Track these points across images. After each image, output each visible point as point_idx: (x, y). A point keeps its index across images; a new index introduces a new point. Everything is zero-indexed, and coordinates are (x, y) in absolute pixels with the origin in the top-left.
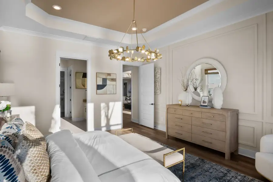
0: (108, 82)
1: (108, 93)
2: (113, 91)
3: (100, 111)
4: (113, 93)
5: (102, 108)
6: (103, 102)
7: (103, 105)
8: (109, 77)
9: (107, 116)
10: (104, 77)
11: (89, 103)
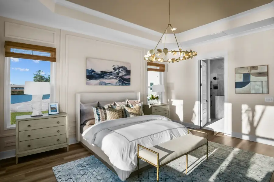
0: (252, 78)
1: (252, 92)
2: (261, 89)
3: (241, 114)
4: (262, 93)
5: (243, 111)
6: (244, 103)
7: (245, 107)
8: (253, 71)
9: (251, 123)
10: (246, 72)
11: (226, 102)
